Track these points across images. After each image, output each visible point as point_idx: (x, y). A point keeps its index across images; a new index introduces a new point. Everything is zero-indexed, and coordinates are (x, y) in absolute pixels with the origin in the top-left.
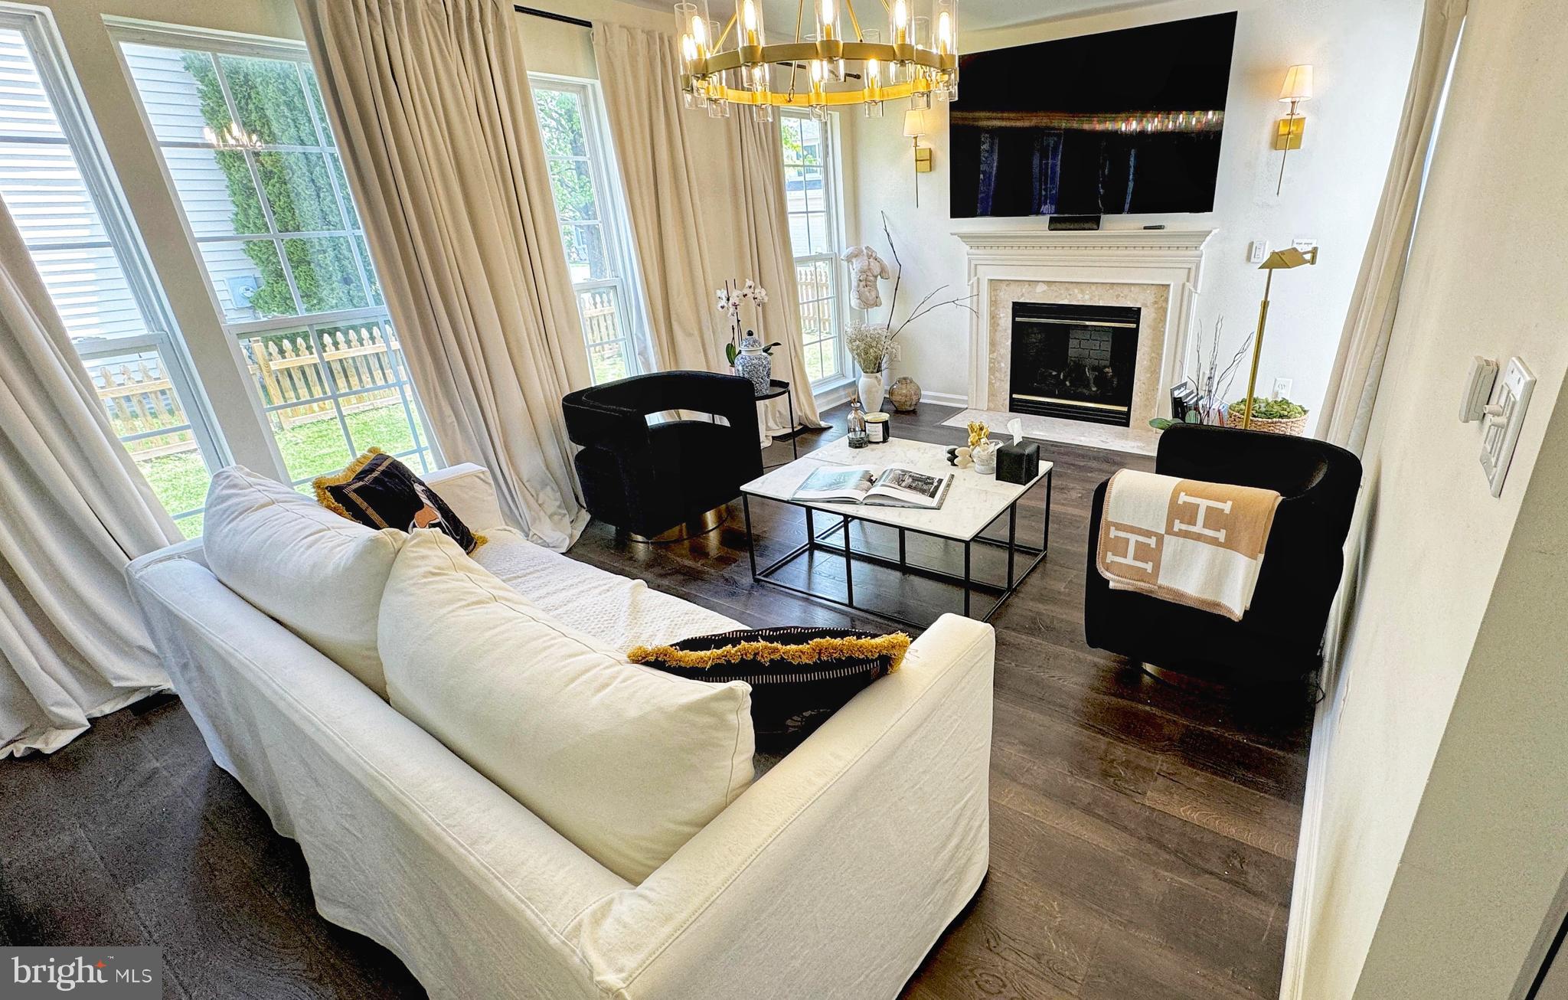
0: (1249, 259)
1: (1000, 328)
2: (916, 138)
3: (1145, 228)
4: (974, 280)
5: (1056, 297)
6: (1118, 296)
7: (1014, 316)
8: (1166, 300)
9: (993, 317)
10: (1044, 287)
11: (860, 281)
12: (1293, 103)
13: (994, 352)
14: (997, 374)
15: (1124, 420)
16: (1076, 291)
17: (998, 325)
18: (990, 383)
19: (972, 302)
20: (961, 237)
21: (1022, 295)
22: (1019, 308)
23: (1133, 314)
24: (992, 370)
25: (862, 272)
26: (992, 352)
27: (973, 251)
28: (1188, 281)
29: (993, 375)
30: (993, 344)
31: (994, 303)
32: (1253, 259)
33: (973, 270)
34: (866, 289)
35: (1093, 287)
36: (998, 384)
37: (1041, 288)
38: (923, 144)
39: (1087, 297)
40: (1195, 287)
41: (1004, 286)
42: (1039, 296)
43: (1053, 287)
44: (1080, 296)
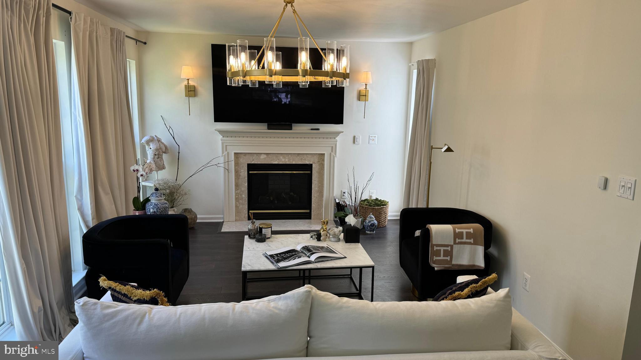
0: (354, 142)
1: (241, 177)
2: (188, 80)
3: (312, 129)
4: (226, 153)
5: (271, 160)
6: (302, 159)
7: (249, 170)
8: (323, 160)
9: (237, 172)
10: (265, 156)
11: (155, 155)
12: (366, 85)
13: (238, 190)
14: (241, 201)
15: (308, 216)
16: (281, 157)
17: (240, 176)
18: (236, 206)
19: (225, 165)
20: (219, 132)
21: (253, 160)
22: (251, 167)
23: (309, 167)
24: (237, 199)
25: (157, 150)
26: (236, 189)
27: (224, 138)
28: (332, 152)
29: (238, 201)
30: (237, 185)
31: (237, 164)
32: (356, 143)
33: (225, 148)
34: (158, 159)
35: (290, 156)
36: (241, 206)
37: (263, 157)
38: (192, 83)
39: (287, 160)
40: (336, 154)
41: (242, 156)
42: (262, 160)
43: (270, 156)
44: (283, 160)
